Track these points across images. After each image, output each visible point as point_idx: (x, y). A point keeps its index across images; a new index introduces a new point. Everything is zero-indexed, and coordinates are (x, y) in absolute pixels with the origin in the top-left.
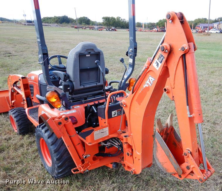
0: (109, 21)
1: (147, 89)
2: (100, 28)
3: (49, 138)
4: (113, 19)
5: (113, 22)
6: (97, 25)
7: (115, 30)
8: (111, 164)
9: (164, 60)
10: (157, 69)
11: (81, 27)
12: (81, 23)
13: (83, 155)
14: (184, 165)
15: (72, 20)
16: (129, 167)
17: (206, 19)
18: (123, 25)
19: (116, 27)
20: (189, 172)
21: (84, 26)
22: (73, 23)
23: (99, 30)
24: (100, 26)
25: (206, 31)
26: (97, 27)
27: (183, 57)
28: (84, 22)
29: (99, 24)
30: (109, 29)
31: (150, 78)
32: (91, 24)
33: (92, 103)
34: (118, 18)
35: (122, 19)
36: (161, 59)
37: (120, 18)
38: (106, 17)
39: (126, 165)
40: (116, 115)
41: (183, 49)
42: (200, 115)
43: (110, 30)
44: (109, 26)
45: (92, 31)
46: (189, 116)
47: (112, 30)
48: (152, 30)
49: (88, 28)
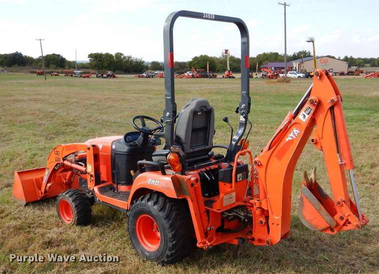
0: (101, 61)
1: (291, 142)
2: (84, 73)
3: (160, 211)
4: (108, 56)
5: (109, 62)
6: (79, 68)
7: (114, 77)
8: (237, 239)
9: (312, 112)
10: (304, 120)
11: (49, 73)
12: (48, 65)
13: (207, 227)
14: (337, 217)
15: (31, 61)
16: (260, 241)
17: (276, 54)
18: (128, 67)
19: (114, 71)
20: (342, 223)
21: (53, 70)
22: (33, 64)
23: (84, 77)
24: (84, 69)
25: (281, 75)
26: (79, 72)
27: (332, 109)
28: (53, 64)
29: (81, 66)
30: (102, 75)
31: (295, 131)
32: (66, 67)
33: (203, 170)
34: (119, 55)
35: (125, 57)
36: (309, 111)
37: (121, 54)
38: (95, 54)
39: (256, 238)
40: (241, 179)
41: (333, 101)
42: (351, 161)
43: (105, 76)
44: (102, 70)
45: (69, 79)
46: (340, 163)
47: (108, 75)
48: (183, 75)
49: (62, 73)
